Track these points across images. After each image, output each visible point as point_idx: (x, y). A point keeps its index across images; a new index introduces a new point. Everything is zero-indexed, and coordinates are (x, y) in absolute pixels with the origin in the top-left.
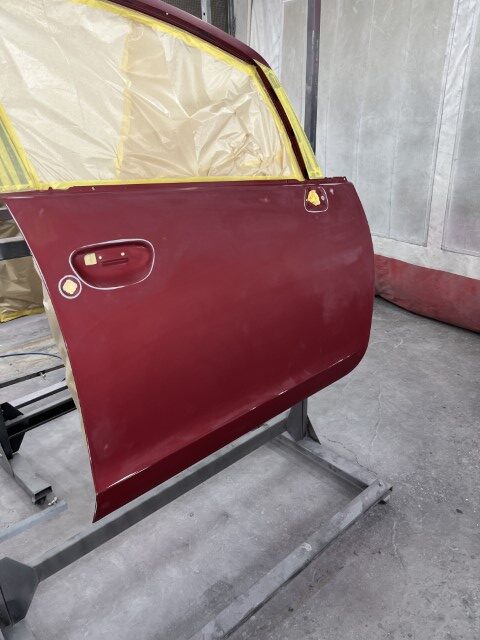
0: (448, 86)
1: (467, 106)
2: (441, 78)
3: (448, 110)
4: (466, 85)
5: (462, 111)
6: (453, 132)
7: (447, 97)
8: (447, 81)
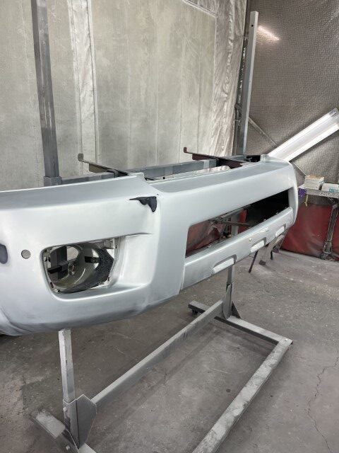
0: (80, 85)
1: (100, 106)
2: (73, 75)
4: (95, 85)
5: (97, 112)
6: (92, 131)
7: (82, 96)
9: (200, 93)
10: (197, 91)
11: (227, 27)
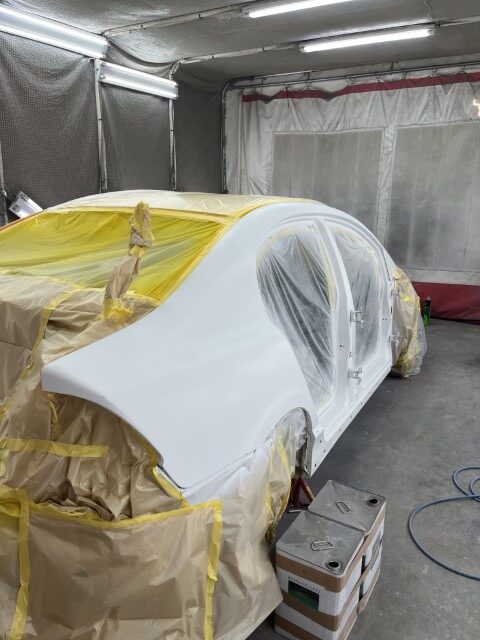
3: (382, 197)
8: (380, 184)
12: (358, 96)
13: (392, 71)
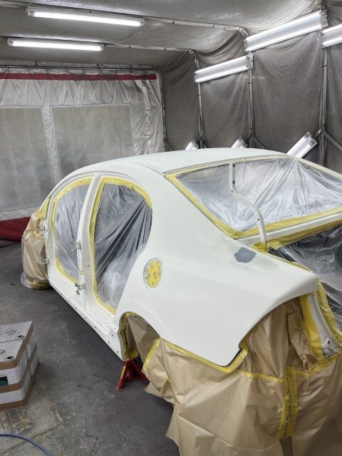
9: (120, 140)
10: (118, 139)
11: (143, 104)
12: (16, 81)
13: (36, 67)
